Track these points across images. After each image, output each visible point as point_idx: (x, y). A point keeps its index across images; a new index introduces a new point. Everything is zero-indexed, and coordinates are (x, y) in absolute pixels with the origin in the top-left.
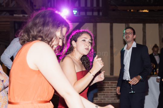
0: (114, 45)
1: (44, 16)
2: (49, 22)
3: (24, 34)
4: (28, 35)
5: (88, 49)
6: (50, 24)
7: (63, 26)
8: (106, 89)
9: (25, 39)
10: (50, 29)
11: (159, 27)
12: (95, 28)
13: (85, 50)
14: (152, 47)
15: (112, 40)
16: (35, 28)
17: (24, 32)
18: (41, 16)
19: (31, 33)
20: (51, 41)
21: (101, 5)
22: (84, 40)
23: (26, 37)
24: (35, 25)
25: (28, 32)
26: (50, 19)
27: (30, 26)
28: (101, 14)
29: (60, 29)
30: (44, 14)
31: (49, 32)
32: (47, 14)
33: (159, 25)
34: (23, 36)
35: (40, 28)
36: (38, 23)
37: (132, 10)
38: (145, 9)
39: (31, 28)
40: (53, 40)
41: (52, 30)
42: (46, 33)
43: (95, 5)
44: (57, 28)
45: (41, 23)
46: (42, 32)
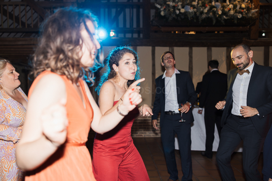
5: (133, 73)
11: (208, 51)
13: (132, 75)
21: (141, 26)
28: (141, 36)
33: (208, 49)
37: (177, 32)
38: (192, 31)
43: (135, 26)
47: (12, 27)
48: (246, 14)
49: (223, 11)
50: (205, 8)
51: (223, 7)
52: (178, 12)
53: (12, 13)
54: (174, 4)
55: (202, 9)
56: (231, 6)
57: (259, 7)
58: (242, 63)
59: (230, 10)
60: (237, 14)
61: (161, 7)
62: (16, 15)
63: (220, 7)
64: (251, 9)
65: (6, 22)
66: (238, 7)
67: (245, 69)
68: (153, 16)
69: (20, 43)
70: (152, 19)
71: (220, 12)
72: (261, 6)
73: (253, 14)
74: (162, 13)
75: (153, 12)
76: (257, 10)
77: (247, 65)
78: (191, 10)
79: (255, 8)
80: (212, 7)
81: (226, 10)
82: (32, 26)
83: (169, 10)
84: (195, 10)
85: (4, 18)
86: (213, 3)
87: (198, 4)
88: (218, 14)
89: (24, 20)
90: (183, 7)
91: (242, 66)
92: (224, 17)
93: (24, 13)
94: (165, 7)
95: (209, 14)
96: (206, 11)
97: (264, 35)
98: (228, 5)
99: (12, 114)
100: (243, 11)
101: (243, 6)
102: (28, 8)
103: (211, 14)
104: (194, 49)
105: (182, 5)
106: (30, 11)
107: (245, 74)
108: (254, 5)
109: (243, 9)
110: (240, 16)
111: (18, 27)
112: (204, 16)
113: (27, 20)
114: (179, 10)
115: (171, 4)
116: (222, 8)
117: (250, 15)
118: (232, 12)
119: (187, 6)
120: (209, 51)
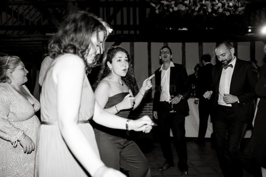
0: (152, 65)
1: (75, 21)
2: (81, 26)
3: (55, 45)
4: (60, 46)
5: (125, 70)
6: (83, 29)
7: (99, 30)
8: (144, 112)
9: (55, 51)
10: (84, 35)
11: (199, 46)
12: (132, 47)
14: (194, 67)
15: (150, 59)
16: (66, 37)
17: (54, 43)
18: (71, 21)
19: (62, 42)
20: (87, 50)
21: (138, 23)
22: (120, 60)
23: (57, 48)
24: (66, 32)
25: (58, 42)
26: (83, 24)
27: (60, 35)
28: (138, 32)
29: (96, 34)
30: (74, 18)
31: (83, 39)
32: (78, 17)
33: (199, 44)
34: (53, 48)
35: (72, 35)
36: (69, 30)
37: (171, 29)
38: (184, 27)
39: (62, 37)
40: (89, 48)
41: (86, 37)
42: (79, 41)
43: (132, 23)
44: (92, 33)
45: (73, 29)
46: (74, 40)
47: (16, 24)
48: (234, 12)
49: (213, 9)
50: (197, 6)
51: (213, 5)
52: (171, 10)
53: (17, 11)
54: (168, 3)
55: (193, 8)
56: (220, 5)
57: (245, 5)
58: (226, 60)
59: (219, 8)
60: (226, 12)
61: (156, 6)
62: (20, 13)
63: (210, 5)
64: (238, 7)
65: (11, 20)
66: (227, 5)
67: (229, 64)
68: (148, 14)
69: (24, 39)
70: (147, 16)
71: (210, 10)
72: (247, 4)
73: (240, 12)
74: (157, 11)
75: (148, 10)
76: (243, 8)
77: (230, 61)
78: (183, 8)
79: (242, 6)
80: (202, 5)
81: (216, 8)
82: (35, 23)
83: (163, 8)
84: (187, 8)
85: (9, 16)
86: (204, 2)
87: (190, 2)
88: (208, 12)
89: (27, 17)
90: (176, 6)
91: (226, 61)
92: (214, 14)
93: (27, 11)
94: (159, 6)
95: (200, 12)
96: (197, 9)
97: (250, 31)
98: (217, 4)
99: (18, 108)
100: (230, 9)
101: (231, 4)
102: (31, 7)
103: (202, 12)
104: (187, 44)
105: (175, 4)
106: (33, 10)
107: (229, 68)
108: (241, 3)
109: (231, 7)
110: (228, 14)
111: (22, 24)
112: (195, 14)
113: (31, 18)
114: (173, 8)
115: (165, 3)
116: (211, 7)
117: (238, 13)
118: (221, 10)
119: (180, 5)
120: (201, 46)
